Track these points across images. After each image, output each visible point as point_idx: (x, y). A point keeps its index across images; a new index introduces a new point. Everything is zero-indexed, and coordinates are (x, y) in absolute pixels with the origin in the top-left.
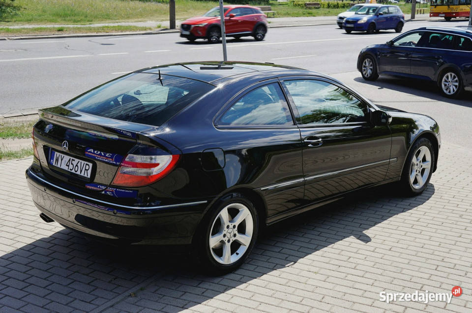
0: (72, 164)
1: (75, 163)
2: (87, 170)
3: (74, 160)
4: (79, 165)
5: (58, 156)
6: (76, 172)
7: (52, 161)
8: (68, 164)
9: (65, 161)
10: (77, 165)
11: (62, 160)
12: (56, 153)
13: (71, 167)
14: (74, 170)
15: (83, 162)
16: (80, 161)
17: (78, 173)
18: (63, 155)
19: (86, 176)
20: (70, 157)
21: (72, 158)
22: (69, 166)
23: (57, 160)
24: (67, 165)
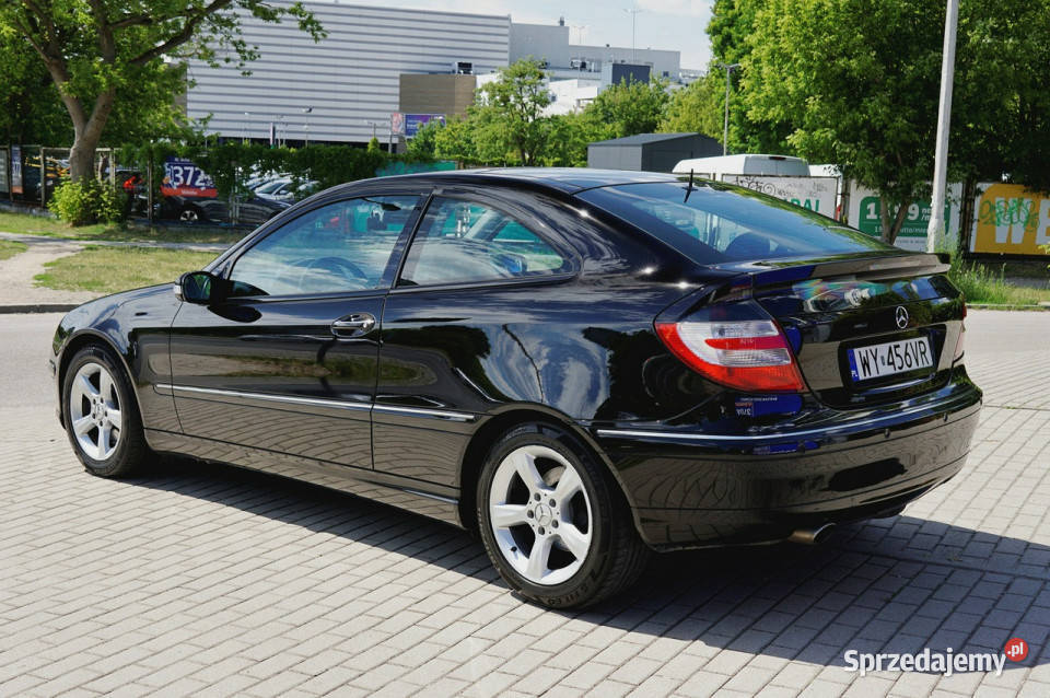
0: (898, 355)
1: (901, 351)
2: (924, 353)
3: (898, 346)
4: (909, 351)
5: (864, 354)
6: (910, 366)
7: (853, 372)
8: (891, 361)
9: (882, 358)
10: (907, 354)
11: (875, 359)
12: (856, 351)
13: (898, 362)
14: (905, 365)
15: (913, 341)
16: (908, 341)
17: (914, 366)
18: (873, 348)
19: (926, 365)
20: (888, 345)
21: (892, 344)
22: (893, 363)
23: (866, 364)
24: (889, 364)
